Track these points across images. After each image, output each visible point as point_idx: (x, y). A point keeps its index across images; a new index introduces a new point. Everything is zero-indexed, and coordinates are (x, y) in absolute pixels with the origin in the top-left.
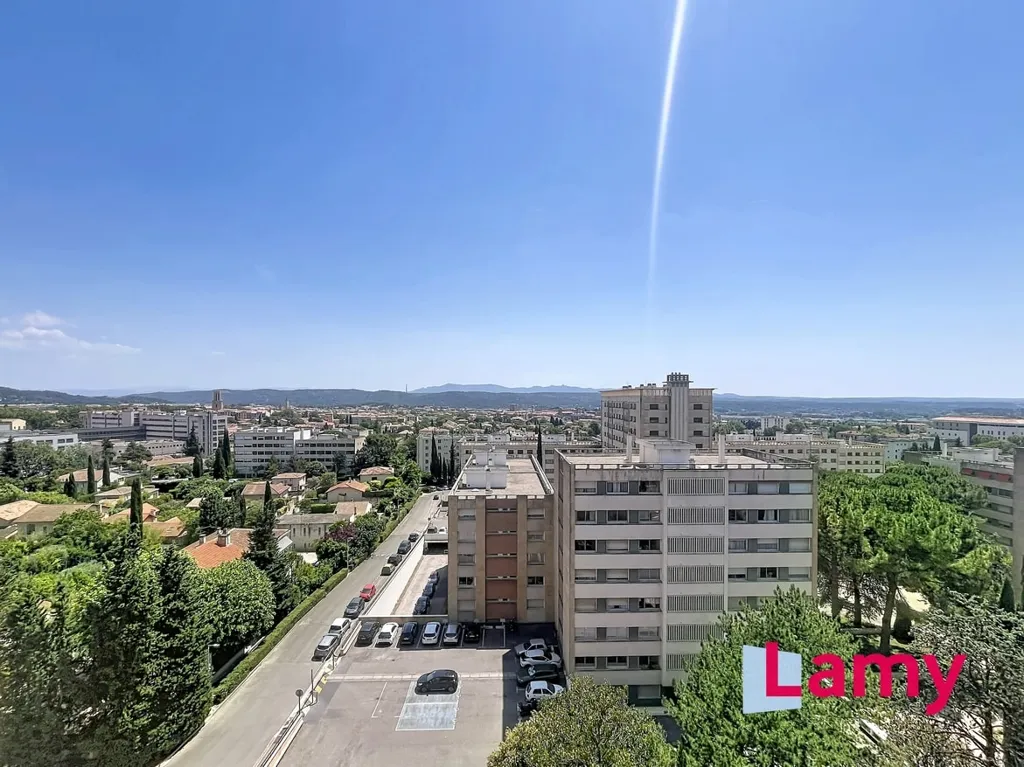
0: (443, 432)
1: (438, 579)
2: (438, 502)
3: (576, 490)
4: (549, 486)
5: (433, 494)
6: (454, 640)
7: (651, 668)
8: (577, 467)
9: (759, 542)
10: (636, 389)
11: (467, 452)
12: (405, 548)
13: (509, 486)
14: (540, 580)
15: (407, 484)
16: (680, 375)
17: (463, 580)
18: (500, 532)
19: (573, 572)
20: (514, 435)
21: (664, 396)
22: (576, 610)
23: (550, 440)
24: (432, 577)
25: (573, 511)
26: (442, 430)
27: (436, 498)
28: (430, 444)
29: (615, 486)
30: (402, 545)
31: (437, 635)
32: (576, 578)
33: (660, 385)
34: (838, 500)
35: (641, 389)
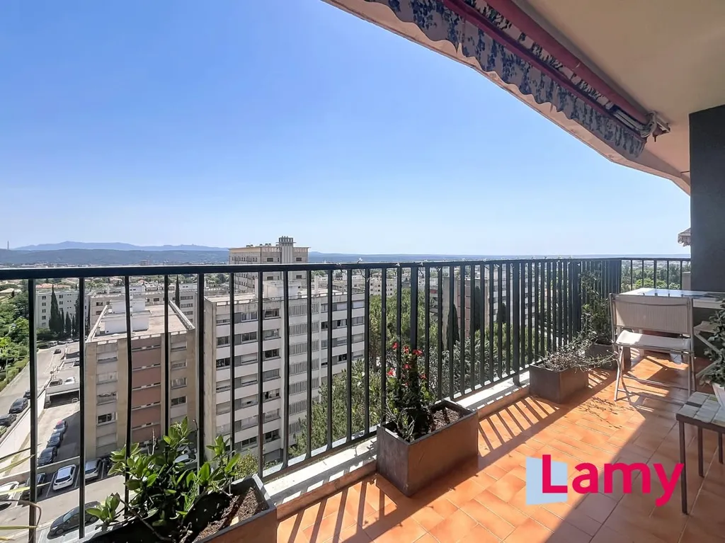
0: (63, 288)
1: (66, 427)
2: (61, 355)
3: (217, 322)
4: (190, 323)
5: (53, 349)
6: (94, 474)
7: (273, 439)
8: (218, 304)
9: (338, 340)
10: (257, 247)
11: (97, 304)
12: (20, 407)
13: (150, 328)
14: (183, 400)
15: (18, 342)
16: (287, 238)
17: (103, 418)
18: (144, 367)
19: (215, 385)
20: (148, 286)
21: (277, 252)
22: (217, 413)
23: (185, 288)
24: (58, 427)
25: (215, 338)
26: (61, 286)
27: (57, 352)
28: (49, 300)
29: (248, 315)
30: (15, 404)
31: (72, 477)
32: (217, 389)
33: (274, 245)
34: (376, 310)
35: (261, 247)
